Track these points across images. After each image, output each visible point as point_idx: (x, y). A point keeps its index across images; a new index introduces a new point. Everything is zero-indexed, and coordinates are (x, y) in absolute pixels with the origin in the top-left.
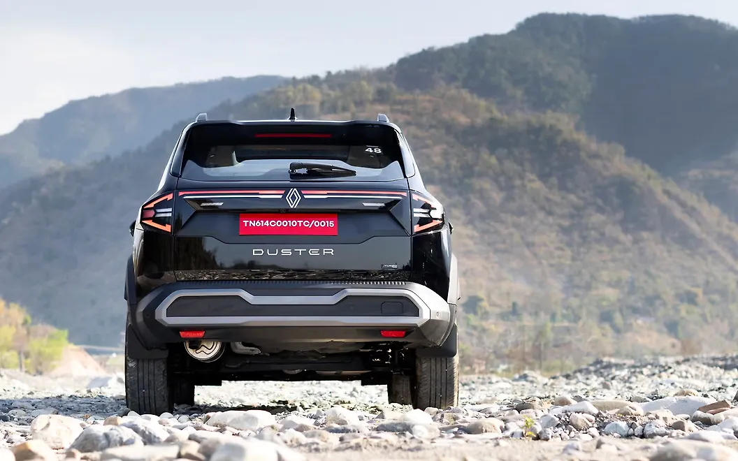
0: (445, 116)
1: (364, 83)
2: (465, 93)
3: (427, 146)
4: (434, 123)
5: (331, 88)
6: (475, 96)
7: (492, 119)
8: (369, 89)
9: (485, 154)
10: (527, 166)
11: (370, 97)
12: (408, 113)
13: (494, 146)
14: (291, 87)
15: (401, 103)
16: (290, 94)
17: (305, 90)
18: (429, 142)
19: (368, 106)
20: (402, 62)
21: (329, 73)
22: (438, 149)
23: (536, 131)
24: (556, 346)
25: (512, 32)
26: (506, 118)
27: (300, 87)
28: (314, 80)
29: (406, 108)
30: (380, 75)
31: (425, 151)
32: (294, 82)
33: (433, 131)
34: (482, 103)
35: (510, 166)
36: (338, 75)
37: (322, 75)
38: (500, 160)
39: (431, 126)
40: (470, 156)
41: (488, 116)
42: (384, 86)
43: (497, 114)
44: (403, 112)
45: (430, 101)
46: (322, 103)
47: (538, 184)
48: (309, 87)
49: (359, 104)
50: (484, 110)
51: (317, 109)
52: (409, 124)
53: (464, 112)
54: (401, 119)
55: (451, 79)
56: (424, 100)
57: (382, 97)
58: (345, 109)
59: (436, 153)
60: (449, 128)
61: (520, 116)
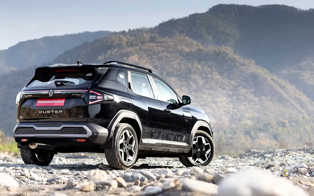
0: (179, 48)
1: (145, 34)
2: (187, 38)
3: (171, 61)
4: (174, 51)
5: (131, 36)
6: (192, 39)
7: (199, 49)
8: (147, 36)
9: (196, 64)
10: (214, 69)
11: (147, 40)
12: (163, 47)
13: (199, 60)
14: (114, 36)
15: (161, 42)
16: (114, 39)
17: (119, 37)
18: (172, 59)
19: (146, 44)
20: (161, 25)
21: (130, 30)
22: (176, 62)
23: (218, 54)
24: (226, 145)
25: (207, 12)
26: (205, 48)
27: (118, 36)
28: (123, 33)
29: (162, 44)
30: (151, 30)
31: (171, 63)
32: (115, 33)
33: (174, 54)
34: (195, 42)
35: (206, 69)
36: (134, 30)
37: (127, 31)
38: (202, 67)
39: (173, 52)
40: (190, 65)
41: (197, 48)
42: (153, 35)
43: (201, 47)
44: (161, 46)
45: (173, 42)
46: (127, 43)
47: (218, 77)
48: (121, 36)
49: (143, 43)
50: (195, 45)
51: (125, 45)
52: (164, 51)
53: (187, 46)
54: (160, 49)
55: (181, 32)
56: (170, 41)
57: (152, 40)
58: (136, 45)
59: (175, 64)
60: (181, 53)
61: (211, 48)
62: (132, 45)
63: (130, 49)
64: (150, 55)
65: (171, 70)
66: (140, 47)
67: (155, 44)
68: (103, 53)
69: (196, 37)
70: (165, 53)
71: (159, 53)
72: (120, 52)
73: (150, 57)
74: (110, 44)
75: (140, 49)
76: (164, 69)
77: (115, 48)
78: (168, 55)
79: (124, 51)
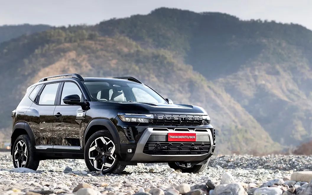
0: (118, 48)
1: (84, 31)
2: (127, 39)
3: (110, 60)
4: (113, 50)
5: (71, 32)
6: (131, 40)
7: (138, 51)
8: (86, 34)
9: (134, 66)
10: (151, 71)
11: (86, 37)
12: (102, 45)
13: (138, 62)
14: (53, 30)
15: (100, 41)
16: (52, 33)
17: (59, 32)
18: (110, 58)
19: (85, 41)
20: (102, 23)
21: (70, 26)
22: (114, 61)
23: (157, 57)
25: (149, 15)
26: (143, 50)
27: (57, 30)
28: (63, 28)
29: (102, 43)
30: (92, 28)
31: (108, 62)
32: (54, 28)
33: (112, 54)
34: (134, 43)
35: (144, 71)
36: (74, 27)
37: (67, 26)
38: (140, 68)
39: (112, 52)
40: (127, 66)
41: (136, 49)
42: (93, 33)
43: (140, 49)
44: (100, 44)
45: (112, 41)
46: (65, 39)
47: (155, 79)
48: (61, 31)
49: (82, 40)
50: (134, 46)
51: (63, 41)
52: (102, 50)
53: (126, 47)
54: (99, 47)
55: (122, 32)
56: (109, 41)
57: (91, 37)
58: (75, 41)
59: (113, 63)
60: (119, 53)
61: (150, 51)
62: (70, 41)
63: (67, 45)
64: (88, 53)
65: (108, 69)
66: (79, 44)
67: (93, 42)
68: (40, 47)
69: (136, 38)
70: (104, 52)
71: (98, 51)
72: (58, 47)
73: (88, 55)
74: (48, 38)
75: (79, 46)
76: (101, 68)
77: (53, 42)
78: (107, 54)
79: (61, 46)
